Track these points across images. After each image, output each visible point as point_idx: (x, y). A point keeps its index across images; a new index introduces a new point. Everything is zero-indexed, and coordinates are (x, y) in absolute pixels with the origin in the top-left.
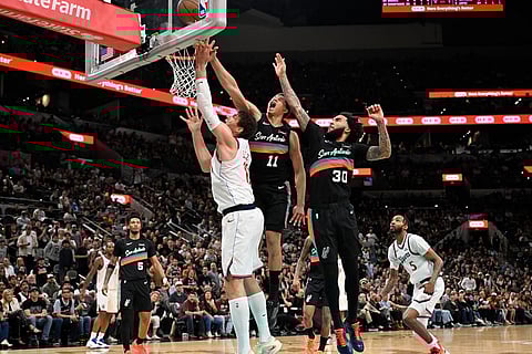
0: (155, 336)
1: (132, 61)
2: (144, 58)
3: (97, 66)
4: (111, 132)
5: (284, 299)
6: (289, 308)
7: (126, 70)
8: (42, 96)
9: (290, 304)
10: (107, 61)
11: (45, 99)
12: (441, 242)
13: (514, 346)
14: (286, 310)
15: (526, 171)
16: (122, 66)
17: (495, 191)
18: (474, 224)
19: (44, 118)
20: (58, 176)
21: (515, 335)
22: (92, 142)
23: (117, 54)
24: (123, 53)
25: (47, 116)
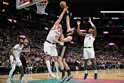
0: (31, 72)
1: (28, 4)
3: (19, 5)
7: (26, 6)
8: (3, 10)
10: (22, 4)
12: (103, 48)
13: (119, 74)
15: (123, 31)
17: (116, 36)
18: (111, 44)
19: (3, 15)
21: (119, 71)
22: (16, 22)
23: (24, 2)
24: (26, 2)
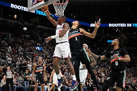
1: (43, 4)
2: (46, 4)
3: (32, 6)
4: (37, 27)
5: (90, 82)
6: (91, 85)
7: (40, 7)
8: (14, 15)
9: (92, 83)
10: (35, 4)
11: (15, 16)
14: (90, 85)
16: (39, 6)
19: (15, 22)
20: (19, 40)
23: (38, 2)
24: (40, 2)
25: (16, 22)
